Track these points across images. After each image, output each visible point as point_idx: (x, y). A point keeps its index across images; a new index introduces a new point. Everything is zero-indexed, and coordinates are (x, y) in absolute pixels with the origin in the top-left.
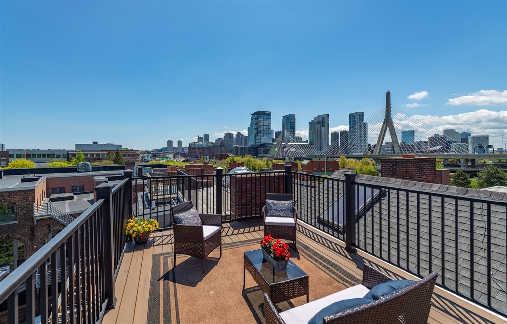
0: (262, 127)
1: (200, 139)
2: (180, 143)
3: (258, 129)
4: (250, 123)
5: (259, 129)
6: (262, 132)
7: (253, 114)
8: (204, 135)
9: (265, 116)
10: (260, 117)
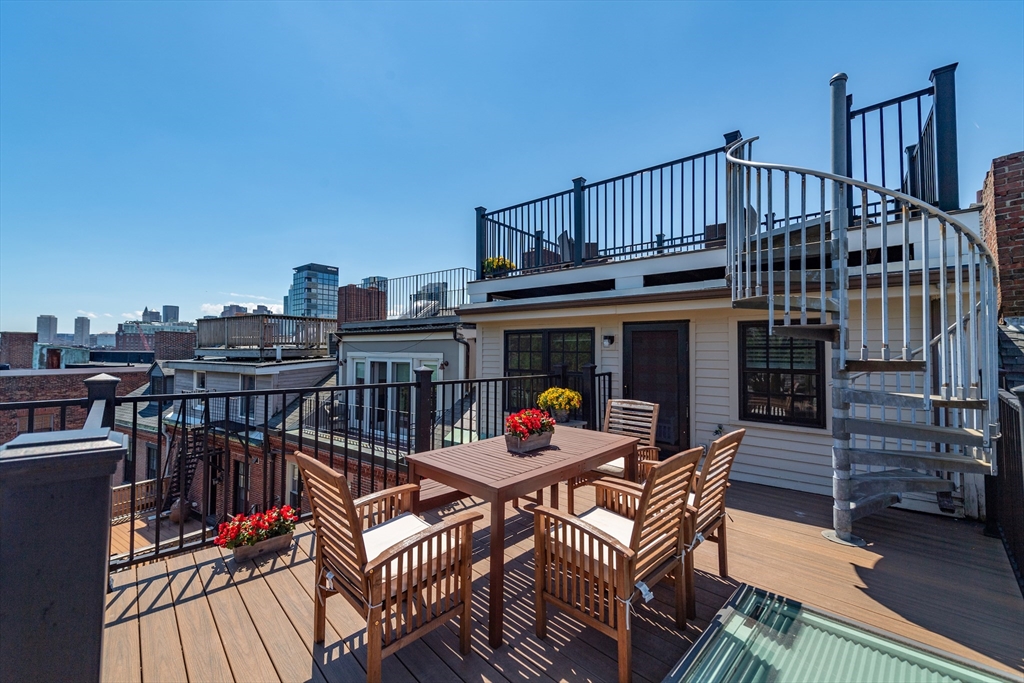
0: (320, 297)
1: (149, 315)
2: (82, 323)
3: (309, 300)
4: (289, 288)
5: (313, 301)
6: (320, 307)
7: (299, 270)
8: (165, 308)
9: (326, 276)
10: (316, 276)
